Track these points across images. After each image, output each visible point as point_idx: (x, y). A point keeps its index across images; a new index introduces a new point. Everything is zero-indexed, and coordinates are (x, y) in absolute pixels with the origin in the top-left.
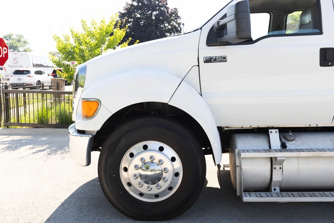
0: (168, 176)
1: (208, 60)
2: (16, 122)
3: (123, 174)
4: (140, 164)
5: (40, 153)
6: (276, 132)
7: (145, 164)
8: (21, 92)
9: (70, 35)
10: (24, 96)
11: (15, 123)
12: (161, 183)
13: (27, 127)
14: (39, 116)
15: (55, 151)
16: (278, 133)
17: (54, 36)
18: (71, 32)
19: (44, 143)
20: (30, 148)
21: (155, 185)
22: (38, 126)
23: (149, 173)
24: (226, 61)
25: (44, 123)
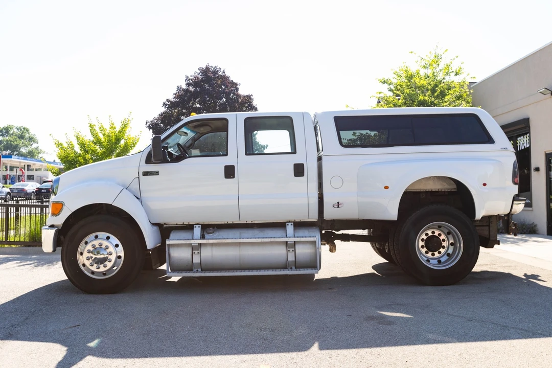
0: (113, 258)
1: (145, 174)
2: (4, 240)
3: (80, 258)
4: (92, 249)
5: (26, 266)
6: (199, 227)
7: (95, 249)
8: (13, 206)
9: (75, 142)
10: (17, 210)
11: (2, 241)
12: (107, 263)
13: (17, 246)
14: (31, 233)
15: (42, 265)
16: (200, 228)
17: (57, 143)
18: (76, 138)
19: (34, 259)
20: (17, 263)
21: (102, 265)
22: (29, 244)
23: (99, 256)
24: (158, 175)
25: (36, 241)
